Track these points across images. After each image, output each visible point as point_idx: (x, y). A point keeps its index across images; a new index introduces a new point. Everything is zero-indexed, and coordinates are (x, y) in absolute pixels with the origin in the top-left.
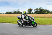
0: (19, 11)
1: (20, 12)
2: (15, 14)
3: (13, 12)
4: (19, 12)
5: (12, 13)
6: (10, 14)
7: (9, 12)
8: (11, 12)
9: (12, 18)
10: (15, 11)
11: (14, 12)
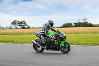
0: (86, 21)
1: (89, 23)
2: (79, 26)
3: (75, 24)
4: (86, 23)
5: (73, 25)
6: (70, 27)
7: (68, 24)
8: (71, 24)
9: (73, 35)
10: (79, 21)
11: (77, 24)
